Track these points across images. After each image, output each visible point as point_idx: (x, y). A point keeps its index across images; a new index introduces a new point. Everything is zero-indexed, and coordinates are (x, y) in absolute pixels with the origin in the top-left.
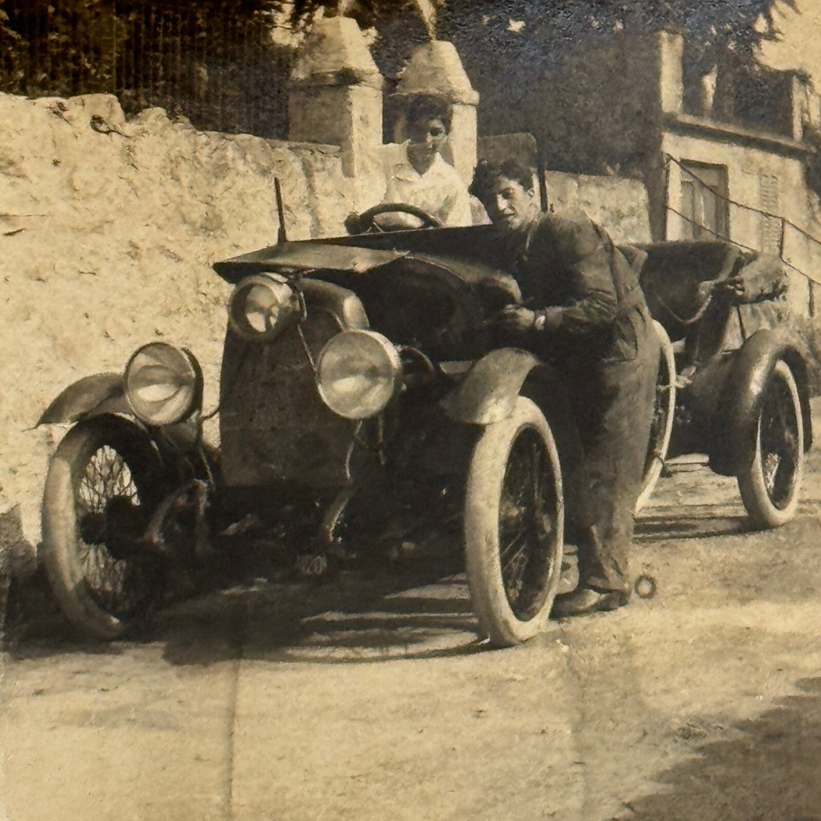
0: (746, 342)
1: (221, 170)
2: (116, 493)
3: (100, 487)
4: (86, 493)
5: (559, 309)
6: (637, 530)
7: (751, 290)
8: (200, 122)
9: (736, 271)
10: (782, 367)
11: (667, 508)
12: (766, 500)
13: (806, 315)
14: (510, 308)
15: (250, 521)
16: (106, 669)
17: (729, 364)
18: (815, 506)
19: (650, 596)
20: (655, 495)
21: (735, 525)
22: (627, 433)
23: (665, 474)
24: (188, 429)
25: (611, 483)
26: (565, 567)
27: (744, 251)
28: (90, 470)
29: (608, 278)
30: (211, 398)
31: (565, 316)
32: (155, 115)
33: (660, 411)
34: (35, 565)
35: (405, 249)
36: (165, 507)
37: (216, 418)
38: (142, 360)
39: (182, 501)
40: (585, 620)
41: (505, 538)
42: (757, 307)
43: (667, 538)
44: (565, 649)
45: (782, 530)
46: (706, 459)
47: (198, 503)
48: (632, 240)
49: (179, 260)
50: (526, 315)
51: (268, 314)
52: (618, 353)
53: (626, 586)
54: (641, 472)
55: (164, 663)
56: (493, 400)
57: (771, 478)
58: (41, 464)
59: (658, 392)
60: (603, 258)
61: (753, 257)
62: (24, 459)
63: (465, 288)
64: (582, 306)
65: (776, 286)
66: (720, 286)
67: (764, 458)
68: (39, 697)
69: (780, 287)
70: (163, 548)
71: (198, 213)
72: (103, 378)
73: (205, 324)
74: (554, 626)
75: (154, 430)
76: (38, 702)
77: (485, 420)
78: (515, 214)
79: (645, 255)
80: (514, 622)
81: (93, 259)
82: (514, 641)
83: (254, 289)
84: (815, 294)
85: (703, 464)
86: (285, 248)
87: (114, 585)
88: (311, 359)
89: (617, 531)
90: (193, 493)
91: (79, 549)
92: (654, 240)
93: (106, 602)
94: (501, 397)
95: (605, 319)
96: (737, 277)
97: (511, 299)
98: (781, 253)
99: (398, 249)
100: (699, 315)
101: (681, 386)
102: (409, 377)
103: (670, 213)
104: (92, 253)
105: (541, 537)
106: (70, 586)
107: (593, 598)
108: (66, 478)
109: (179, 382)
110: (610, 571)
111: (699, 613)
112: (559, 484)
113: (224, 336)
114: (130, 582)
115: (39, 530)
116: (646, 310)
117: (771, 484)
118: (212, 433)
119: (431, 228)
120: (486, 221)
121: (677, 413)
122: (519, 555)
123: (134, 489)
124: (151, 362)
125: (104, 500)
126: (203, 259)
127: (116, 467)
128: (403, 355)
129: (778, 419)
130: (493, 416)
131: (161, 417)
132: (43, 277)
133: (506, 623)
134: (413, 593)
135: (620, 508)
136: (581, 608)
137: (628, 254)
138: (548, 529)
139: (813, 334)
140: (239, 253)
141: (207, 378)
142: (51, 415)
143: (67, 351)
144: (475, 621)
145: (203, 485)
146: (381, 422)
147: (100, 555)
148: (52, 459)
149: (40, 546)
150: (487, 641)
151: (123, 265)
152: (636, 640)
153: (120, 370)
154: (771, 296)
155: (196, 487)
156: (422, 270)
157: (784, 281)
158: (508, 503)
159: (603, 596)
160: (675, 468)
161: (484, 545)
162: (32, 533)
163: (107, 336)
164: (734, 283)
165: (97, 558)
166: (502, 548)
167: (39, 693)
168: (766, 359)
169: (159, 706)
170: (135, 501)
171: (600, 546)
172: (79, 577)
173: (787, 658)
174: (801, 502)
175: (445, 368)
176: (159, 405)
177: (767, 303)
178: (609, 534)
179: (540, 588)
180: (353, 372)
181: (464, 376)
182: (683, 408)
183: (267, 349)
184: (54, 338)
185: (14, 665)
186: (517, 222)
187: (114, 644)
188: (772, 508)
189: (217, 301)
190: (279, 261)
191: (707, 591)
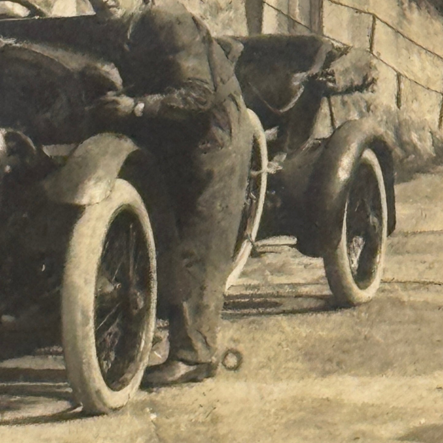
0: (335, 131)
5: (157, 97)
6: (226, 306)
7: (341, 82)
9: (327, 65)
10: (369, 155)
11: (255, 287)
12: (350, 279)
13: (394, 106)
14: (111, 96)
17: (318, 152)
18: (396, 286)
19: (236, 368)
20: (244, 274)
21: (320, 303)
22: (220, 216)
23: (254, 254)
25: (202, 262)
26: (156, 341)
27: (336, 44)
29: (205, 68)
33: (252, 195)
35: (11, 37)
40: (174, 390)
41: (100, 313)
42: (346, 98)
43: (254, 315)
44: (153, 417)
45: (363, 308)
46: (293, 241)
48: (230, 33)
50: (126, 102)
53: (214, 359)
54: (232, 252)
56: (92, 183)
57: (355, 260)
59: (250, 178)
60: (201, 49)
61: (344, 51)
63: (68, 74)
64: (181, 94)
65: (365, 78)
66: (313, 78)
67: (349, 241)
69: (369, 79)
74: (144, 395)
77: (84, 201)
78: (117, 6)
79: (240, 47)
80: (106, 392)
82: (106, 409)
84: (402, 86)
85: (292, 246)
89: (207, 306)
92: (250, 33)
94: (99, 179)
95: (201, 107)
96: (329, 70)
97: (112, 87)
98: (371, 48)
99: (5, 37)
100: (291, 105)
101: (272, 171)
102: (13, 159)
103: (266, 7)
105: (135, 312)
107: (182, 369)
110: (199, 345)
111: (283, 385)
112: (154, 263)
116: (241, 100)
117: (355, 265)
119: (37, 17)
120: (90, 11)
121: (267, 196)
122: (113, 329)
128: (8, 138)
129: (363, 205)
130: (91, 198)
133: (98, 392)
134: (10, 364)
135: (210, 285)
136: (170, 379)
137: (225, 46)
138: (141, 304)
139: (400, 124)
144: (70, 390)
150: (79, 409)
152: (221, 410)
154: (361, 88)
156: (25, 56)
157: (374, 74)
158: (104, 280)
159: (192, 368)
160: (263, 250)
161: (79, 317)
164: (326, 75)
166: (97, 323)
168: (354, 148)
171: (190, 322)
173: (363, 427)
174: (383, 282)
175: (47, 150)
177: (357, 94)
178: (199, 310)
179: (132, 359)
181: (65, 159)
182: (274, 193)
186: (119, 13)
188: (355, 287)
191: (290, 364)
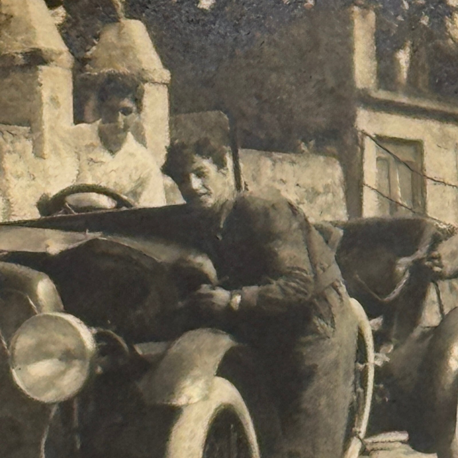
0: (444, 318)
5: (254, 289)
7: (449, 267)
9: (433, 247)
14: (205, 289)
23: (364, 452)
29: (304, 257)
31: (261, 296)
33: (360, 390)
35: (98, 230)
42: (455, 283)
46: (404, 436)
48: (328, 218)
50: (222, 295)
52: (315, 332)
54: (341, 450)
59: (356, 371)
60: (299, 236)
63: (158, 267)
64: (278, 285)
66: (418, 263)
77: (181, 401)
78: (209, 194)
79: (341, 232)
85: (402, 442)
88: (4, 343)
92: (349, 218)
94: (196, 378)
95: (302, 297)
97: (206, 279)
99: (91, 231)
100: (397, 291)
101: (379, 363)
102: (103, 359)
103: (366, 189)
116: (343, 289)
119: (124, 208)
120: (180, 200)
121: (376, 390)
128: (98, 338)
130: (190, 397)
137: (322, 230)
146: (76, 405)
156: (116, 251)
160: (375, 446)
164: (431, 258)
175: (139, 350)
180: (48, 355)
181: (161, 357)
182: (381, 386)
186: (210, 201)
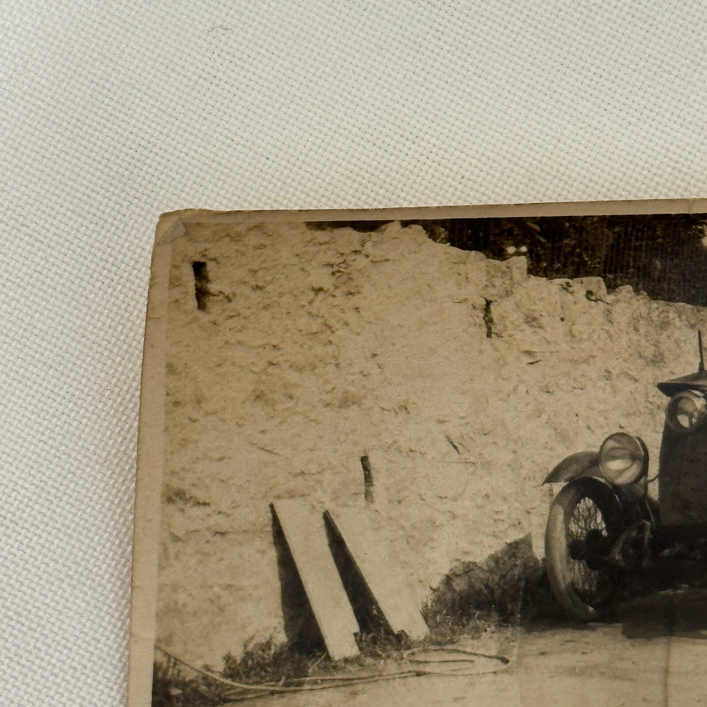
1: (665, 325)
2: (592, 527)
3: (582, 524)
4: (574, 528)
8: (654, 295)
15: (678, 547)
16: (584, 639)
24: (638, 488)
28: (576, 513)
30: (654, 468)
32: (626, 290)
34: (540, 573)
36: (623, 537)
37: (657, 482)
38: (611, 444)
39: (634, 534)
47: (644, 535)
49: (636, 381)
51: (691, 416)
55: (621, 637)
58: (545, 509)
62: (534, 505)
68: (542, 657)
70: (622, 563)
71: (649, 352)
72: (586, 455)
73: (651, 422)
75: (616, 488)
76: (541, 660)
81: (582, 379)
83: (683, 401)
86: (703, 374)
87: (590, 586)
90: (641, 529)
91: (568, 563)
93: (585, 597)
104: (583, 376)
106: (563, 586)
108: (561, 517)
109: (633, 458)
113: (662, 429)
114: (601, 584)
115: (543, 550)
118: (654, 491)
123: (604, 525)
124: (617, 445)
125: (584, 532)
126: (651, 381)
127: (593, 511)
131: (621, 480)
132: (550, 390)
140: (674, 377)
141: (651, 455)
142: (552, 477)
143: (563, 437)
145: (648, 524)
147: (582, 566)
148: (552, 505)
149: (544, 560)
151: (601, 384)
153: (596, 450)
155: (644, 524)
162: (539, 551)
163: (589, 428)
165: (580, 569)
167: (543, 654)
169: (618, 664)
170: (604, 533)
172: (569, 580)
176: (621, 472)
183: (690, 438)
184: (556, 429)
185: (527, 635)
187: (591, 624)
189: (659, 407)
190: (699, 383)
